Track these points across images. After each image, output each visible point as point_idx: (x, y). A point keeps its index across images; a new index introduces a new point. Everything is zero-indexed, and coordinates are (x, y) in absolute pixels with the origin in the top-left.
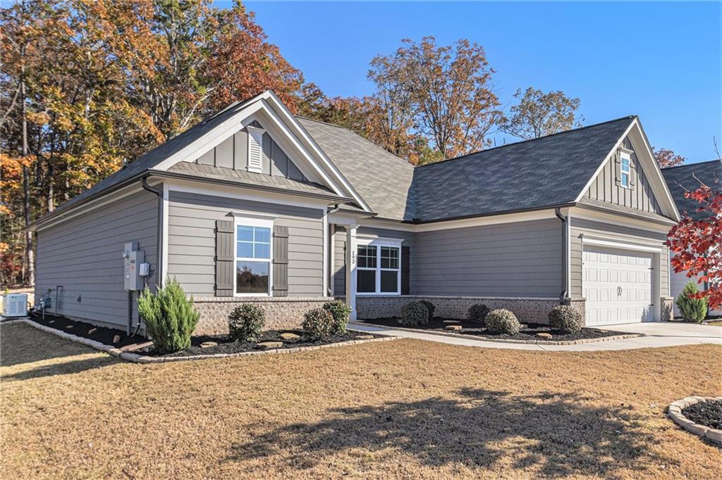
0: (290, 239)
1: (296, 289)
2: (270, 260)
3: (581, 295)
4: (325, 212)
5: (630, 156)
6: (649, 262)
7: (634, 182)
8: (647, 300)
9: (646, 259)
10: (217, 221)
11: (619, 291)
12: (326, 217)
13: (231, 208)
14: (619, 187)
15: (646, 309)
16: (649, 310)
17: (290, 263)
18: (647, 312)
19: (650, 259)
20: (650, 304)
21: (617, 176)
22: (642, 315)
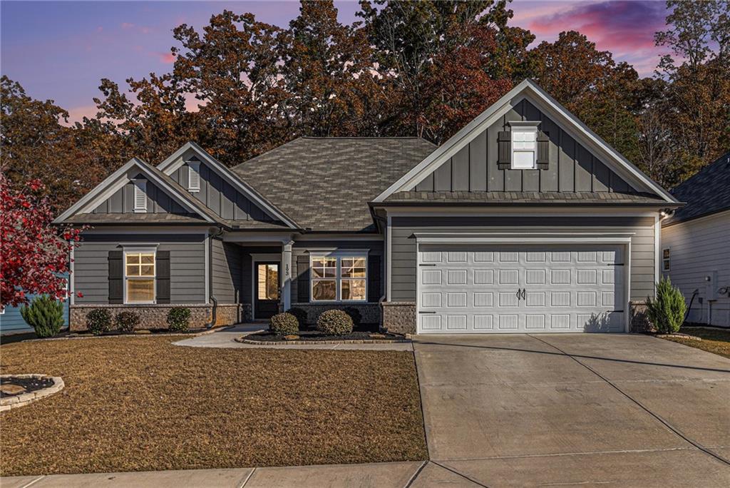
0: (172, 260)
1: (179, 298)
2: (154, 277)
3: (415, 299)
4: (207, 235)
5: (536, 128)
6: (611, 256)
7: (547, 158)
8: (605, 304)
9: (600, 254)
10: (110, 252)
11: (521, 294)
12: (207, 240)
13: (120, 241)
14: (506, 170)
15: (600, 317)
16: (607, 318)
17: (172, 279)
18: (603, 320)
19: (614, 252)
20: (613, 310)
21: (501, 157)
22: (588, 323)
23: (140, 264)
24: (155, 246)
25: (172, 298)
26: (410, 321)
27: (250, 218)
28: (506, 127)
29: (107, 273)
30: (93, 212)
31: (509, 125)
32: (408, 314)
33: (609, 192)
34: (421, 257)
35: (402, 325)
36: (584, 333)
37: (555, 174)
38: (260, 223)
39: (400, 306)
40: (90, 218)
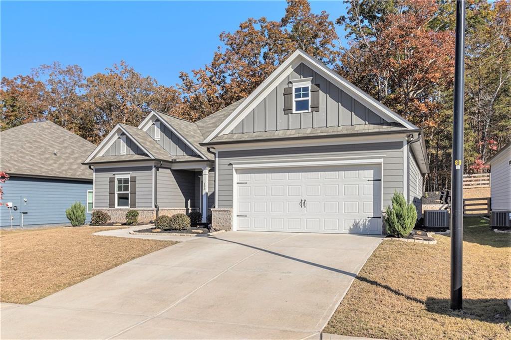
0: (137, 182)
1: (140, 204)
2: (129, 192)
3: (231, 206)
4: (153, 166)
5: (310, 82)
6: (370, 174)
7: (318, 103)
8: (365, 213)
9: (362, 172)
10: (110, 178)
11: (303, 203)
12: (154, 169)
13: (115, 172)
14: (289, 114)
15: (361, 222)
16: (367, 223)
17: (137, 193)
18: (364, 225)
19: (373, 171)
20: (372, 216)
21: (286, 106)
22: (352, 227)
23: (123, 185)
24: (129, 174)
25: (137, 204)
26: (228, 222)
27: (185, 154)
28: (289, 84)
29: (108, 190)
30: (103, 156)
31: (291, 83)
32: (226, 217)
33: (365, 124)
34: (236, 177)
35: (223, 224)
36: (349, 234)
37: (324, 114)
38: (190, 157)
39: (222, 211)
40: (101, 159)
